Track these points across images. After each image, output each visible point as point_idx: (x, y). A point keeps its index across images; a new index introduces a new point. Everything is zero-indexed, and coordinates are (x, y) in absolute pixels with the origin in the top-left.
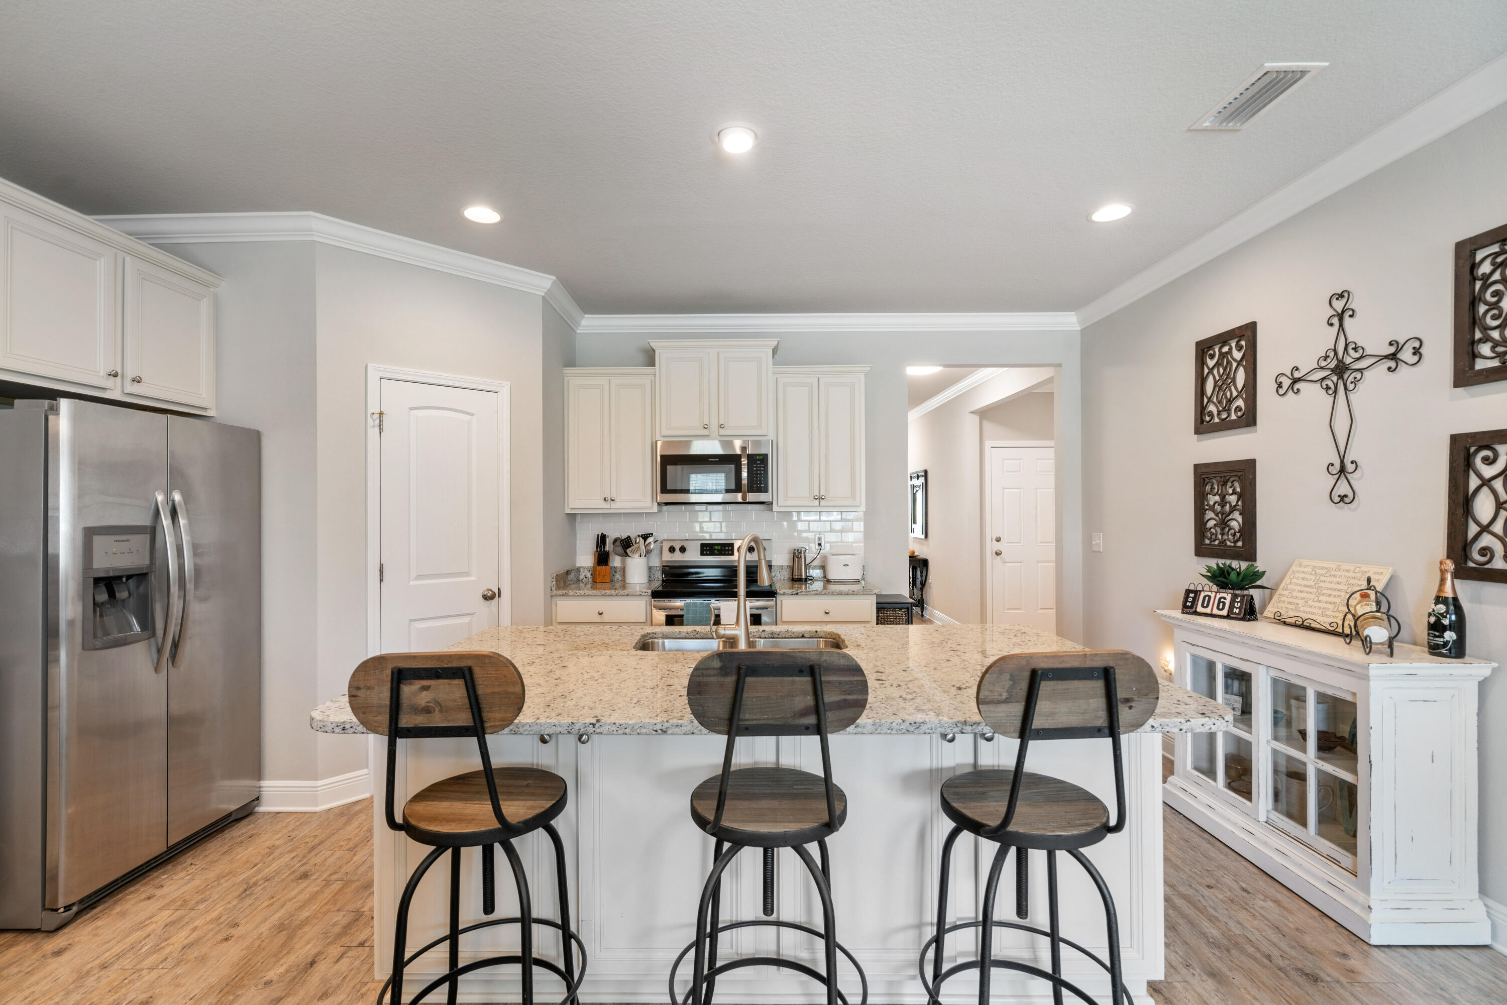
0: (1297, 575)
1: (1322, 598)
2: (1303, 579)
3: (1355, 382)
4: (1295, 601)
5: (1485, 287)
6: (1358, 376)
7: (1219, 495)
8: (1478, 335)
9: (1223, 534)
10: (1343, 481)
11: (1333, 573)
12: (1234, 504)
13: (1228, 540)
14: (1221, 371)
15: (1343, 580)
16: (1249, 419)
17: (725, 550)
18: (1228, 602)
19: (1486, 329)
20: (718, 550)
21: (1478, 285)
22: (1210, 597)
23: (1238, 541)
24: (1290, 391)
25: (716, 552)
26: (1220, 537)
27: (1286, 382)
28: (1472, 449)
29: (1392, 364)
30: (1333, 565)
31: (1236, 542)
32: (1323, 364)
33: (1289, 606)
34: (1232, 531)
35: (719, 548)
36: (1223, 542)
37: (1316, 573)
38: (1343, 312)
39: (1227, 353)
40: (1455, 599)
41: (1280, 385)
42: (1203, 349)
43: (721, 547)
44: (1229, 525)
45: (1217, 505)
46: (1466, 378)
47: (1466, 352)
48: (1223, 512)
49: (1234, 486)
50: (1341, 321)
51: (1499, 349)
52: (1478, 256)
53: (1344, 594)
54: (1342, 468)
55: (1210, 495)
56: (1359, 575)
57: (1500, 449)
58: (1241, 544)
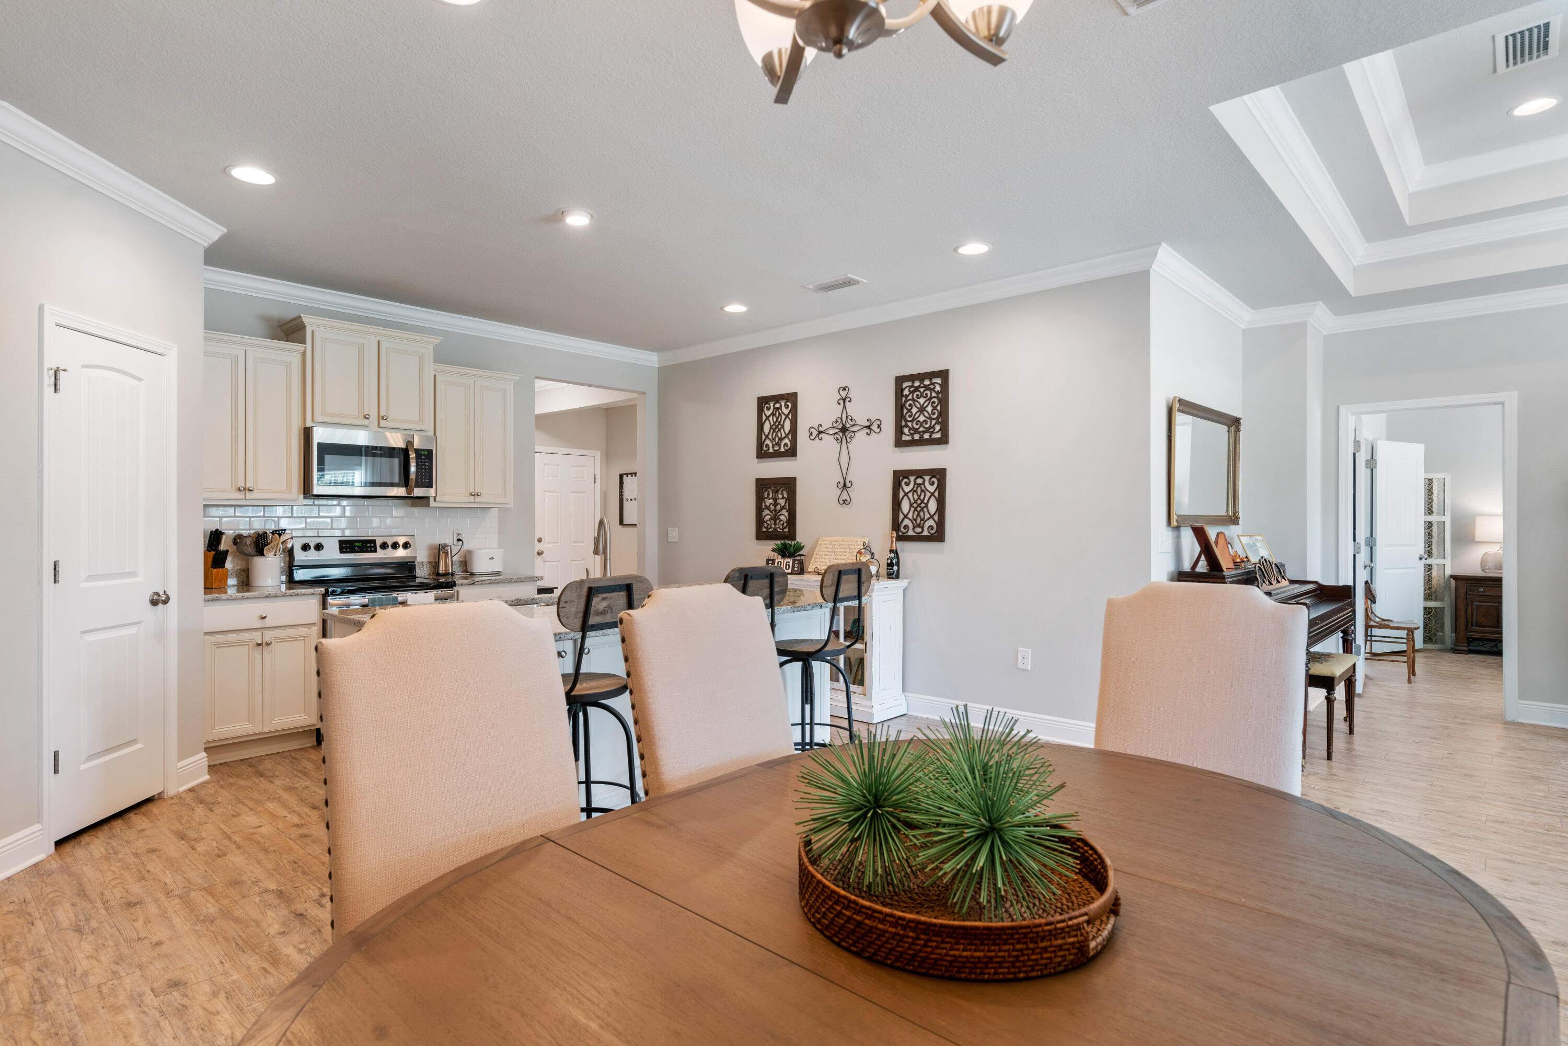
1: (837, 557)
2: (826, 548)
3: (851, 438)
4: (824, 560)
5: (906, 401)
6: (853, 435)
7: (773, 499)
8: (903, 424)
9: (775, 524)
10: (845, 493)
11: (841, 543)
12: (783, 504)
13: (779, 528)
14: (775, 419)
15: (847, 546)
16: (792, 452)
17: (367, 548)
18: (791, 564)
19: (906, 421)
20: (359, 547)
21: (904, 399)
22: (781, 562)
23: (785, 528)
24: (817, 438)
25: (357, 549)
26: (773, 526)
27: (815, 433)
28: (901, 478)
29: (869, 432)
30: (840, 539)
31: (783, 529)
32: (835, 425)
33: (821, 564)
34: (782, 522)
35: (360, 544)
36: (775, 529)
37: (832, 544)
38: (845, 398)
39: (778, 408)
40: (896, 550)
41: (811, 434)
42: (763, 402)
43: (362, 545)
44: (779, 519)
45: (771, 506)
46: (899, 443)
47: (899, 431)
48: (775, 510)
49: (782, 493)
50: (844, 402)
51: (912, 432)
52: (905, 385)
53: (847, 554)
54: (845, 485)
55: (766, 500)
56: (853, 543)
57: (912, 479)
58: (786, 530)
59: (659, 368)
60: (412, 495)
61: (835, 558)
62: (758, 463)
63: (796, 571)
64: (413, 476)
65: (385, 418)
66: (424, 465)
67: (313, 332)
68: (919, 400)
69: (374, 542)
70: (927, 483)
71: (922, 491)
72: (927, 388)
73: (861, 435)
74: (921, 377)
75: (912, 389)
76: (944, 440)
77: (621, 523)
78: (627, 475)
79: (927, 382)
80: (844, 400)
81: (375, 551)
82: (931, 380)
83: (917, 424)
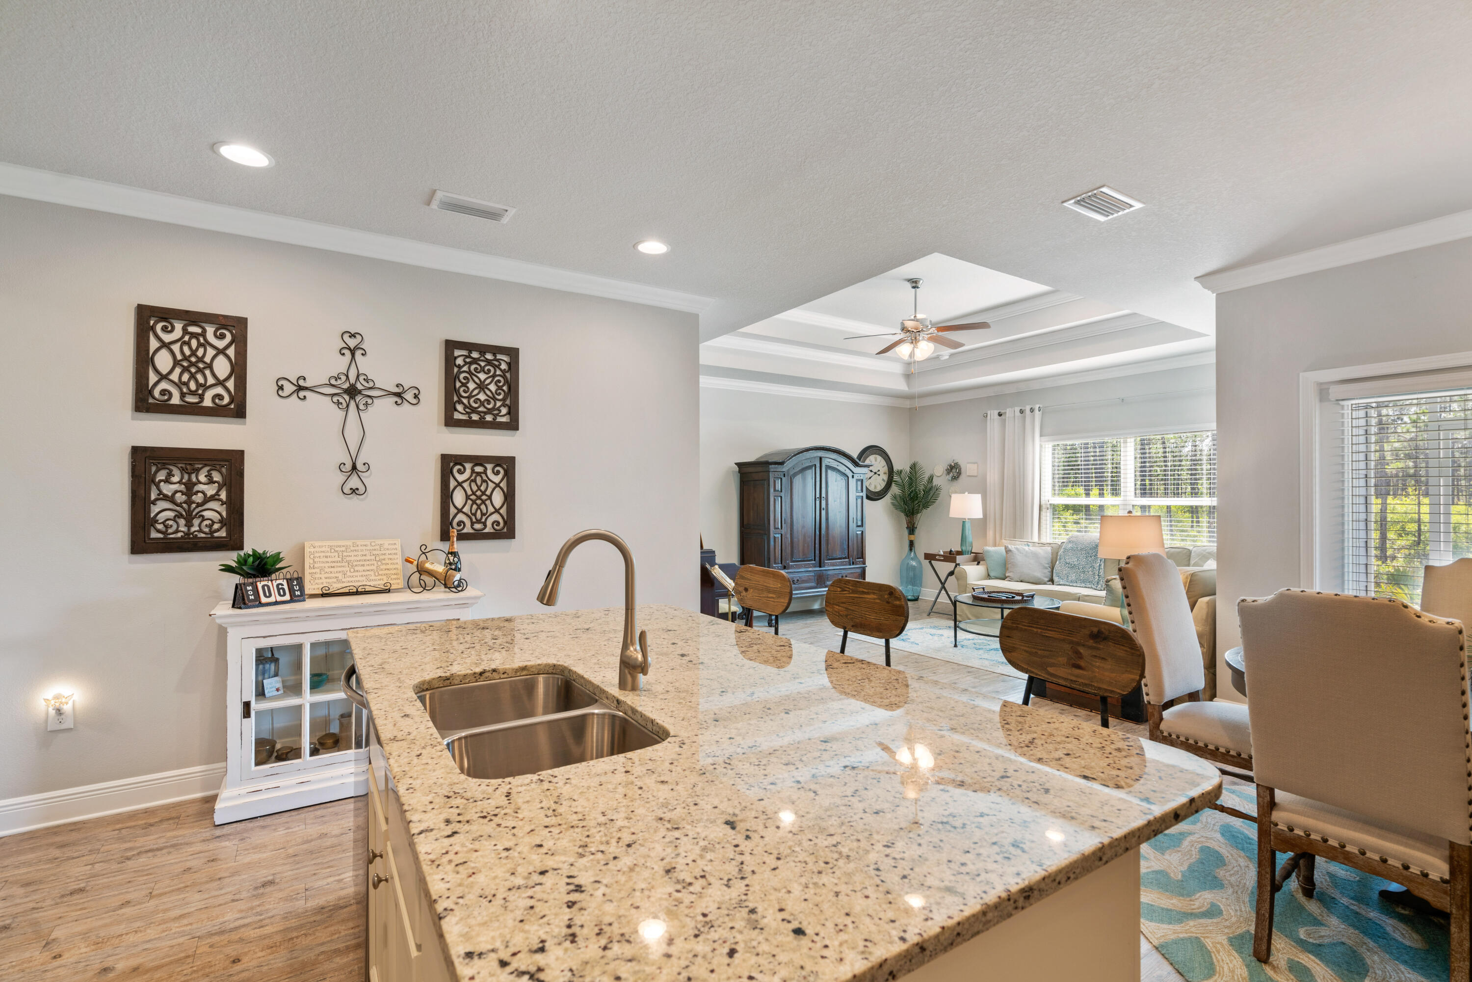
0: (317, 555)
1: (356, 568)
2: (326, 557)
3: (366, 404)
5: (459, 372)
6: (370, 401)
7: (184, 484)
8: (456, 399)
9: (189, 524)
10: (354, 478)
11: (352, 548)
12: (211, 493)
13: (200, 531)
14: (187, 352)
15: (367, 553)
16: (235, 411)
18: (286, 587)
19: (460, 396)
21: (456, 370)
22: (268, 586)
23: (218, 530)
24: (295, 395)
26: (182, 529)
27: (289, 387)
28: (452, 464)
29: (399, 401)
30: (349, 543)
31: (211, 532)
32: (333, 382)
33: (330, 581)
34: (208, 522)
36: (187, 534)
37: (336, 551)
38: (355, 349)
39: (198, 334)
40: (453, 552)
41: (280, 388)
42: (151, 316)
44: (203, 516)
45: (178, 495)
46: (450, 422)
47: (450, 407)
48: (189, 502)
49: (209, 476)
50: (353, 355)
51: (467, 410)
52: (457, 353)
53: (375, 563)
54: (354, 467)
55: (162, 484)
56: (378, 547)
57: (468, 466)
58: (223, 533)
61: (352, 570)
62: (133, 419)
63: (298, 596)
68: (479, 375)
70: (489, 472)
71: (483, 481)
72: (489, 362)
73: (384, 406)
74: (483, 349)
75: (468, 360)
76: (513, 425)
79: (489, 356)
80: (353, 351)
82: (494, 355)
83: (475, 402)
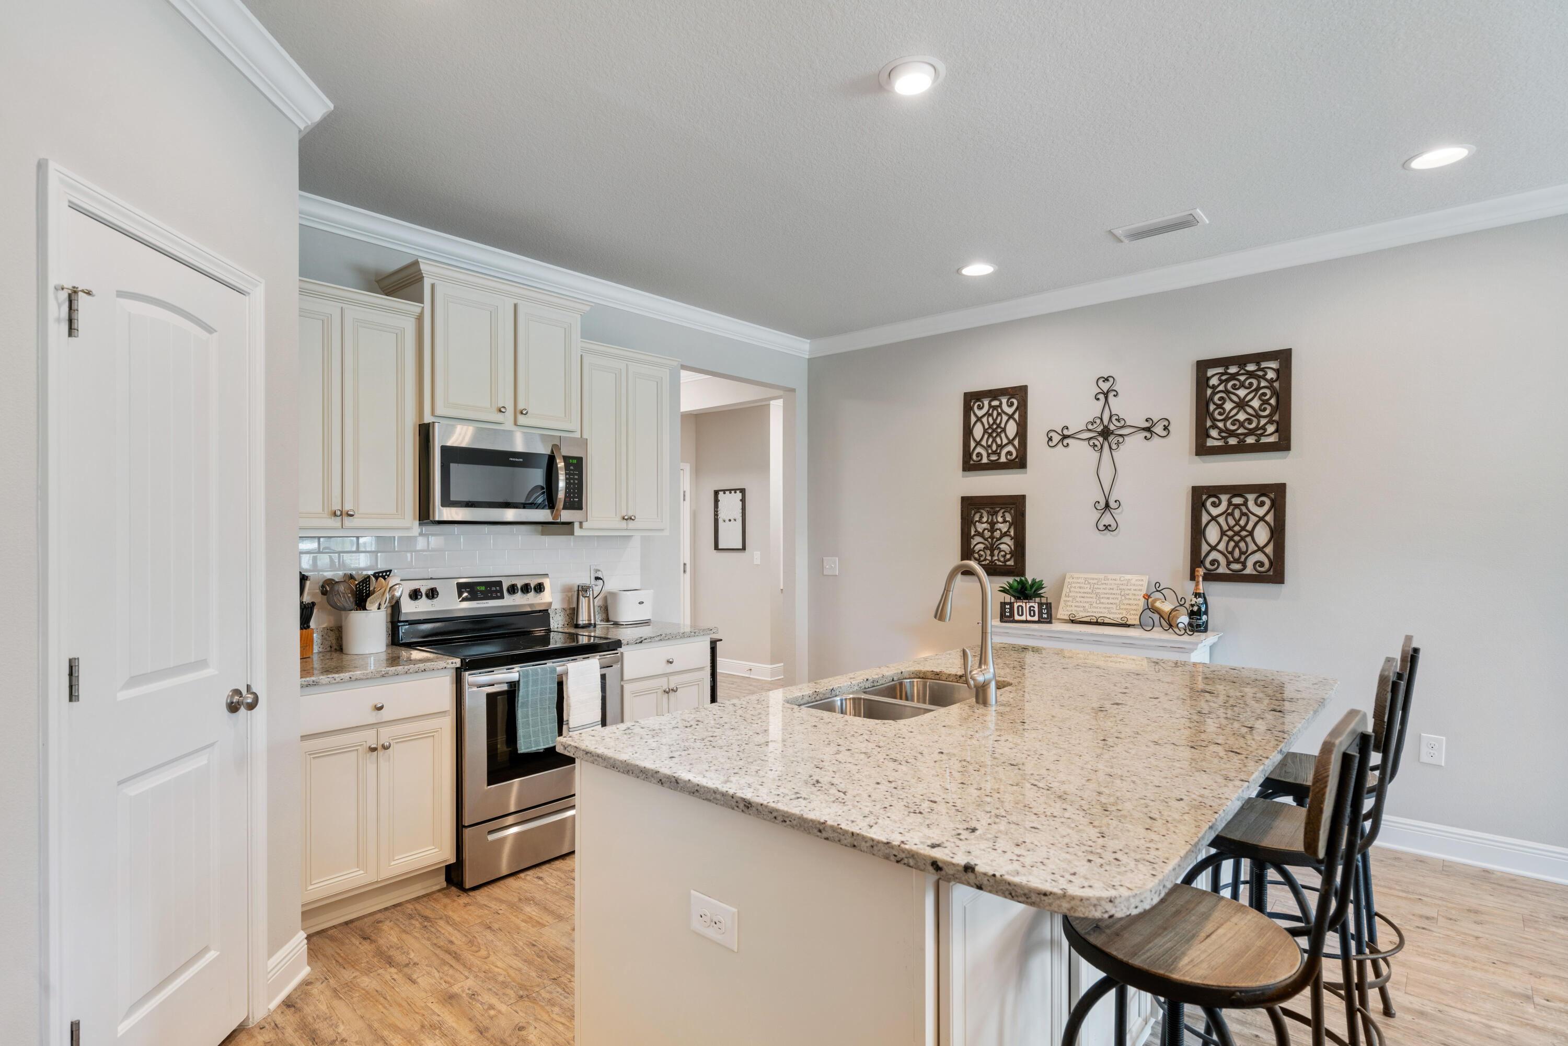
0: (1073, 585)
1: (1102, 600)
2: (1080, 588)
3: (1118, 443)
4: (1081, 604)
5: (1214, 394)
6: (1121, 439)
7: (989, 523)
8: (1209, 423)
9: (992, 555)
10: (1108, 514)
11: (1103, 582)
12: (1005, 530)
13: (999, 560)
14: (991, 421)
15: (1115, 587)
16: (1019, 463)
17: (492, 592)
18: (1036, 609)
19: (1214, 420)
20: (481, 591)
21: (1209, 391)
22: (1022, 607)
23: (1009, 560)
24: (1060, 445)
25: (480, 595)
26: (989, 558)
27: (1056, 438)
28: (1205, 497)
29: (1148, 435)
30: (1102, 576)
31: (1006, 561)
32: (1090, 427)
33: (1078, 609)
34: (1003, 553)
35: (483, 588)
36: (992, 561)
37: (1089, 583)
38: (1108, 392)
39: (997, 406)
40: (1204, 594)
41: (1050, 439)
42: (971, 399)
43: (486, 588)
44: (999, 548)
45: (986, 531)
46: (1202, 450)
47: (1202, 433)
48: (992, 537)
49: (1003, 516)
50: (1106, 398)
51: (1224, 434)
52: (1210, 372)
53: (1119, 596)
54: (1107, 505)
55: (977, 523)
56: (1125, 582)
57: (1224, 498)
58: (1011, 563)
59: (811, 361)
60: (559, 521)
61: (1098, 602)
62: (963, 477)
63: (1045, 618)
64: (561, 495)
65: (524, 412)
66: (572, 479)
67: (433, 286)
68: (1237, 392)
69: (499, 584)
70: (1251, 504)
71: (1243, 514)
72: (1251, 374)
73: (1135, 442)
74: (1241, 361)
75: (1224, 378)
76: (1283, 444)
77: (716, 547)
78: (724, 491)
79: (1251, 367)
80: (1106, 395)
81: (502, 597)
82: (1258, 364)
83: (1233, 424)
